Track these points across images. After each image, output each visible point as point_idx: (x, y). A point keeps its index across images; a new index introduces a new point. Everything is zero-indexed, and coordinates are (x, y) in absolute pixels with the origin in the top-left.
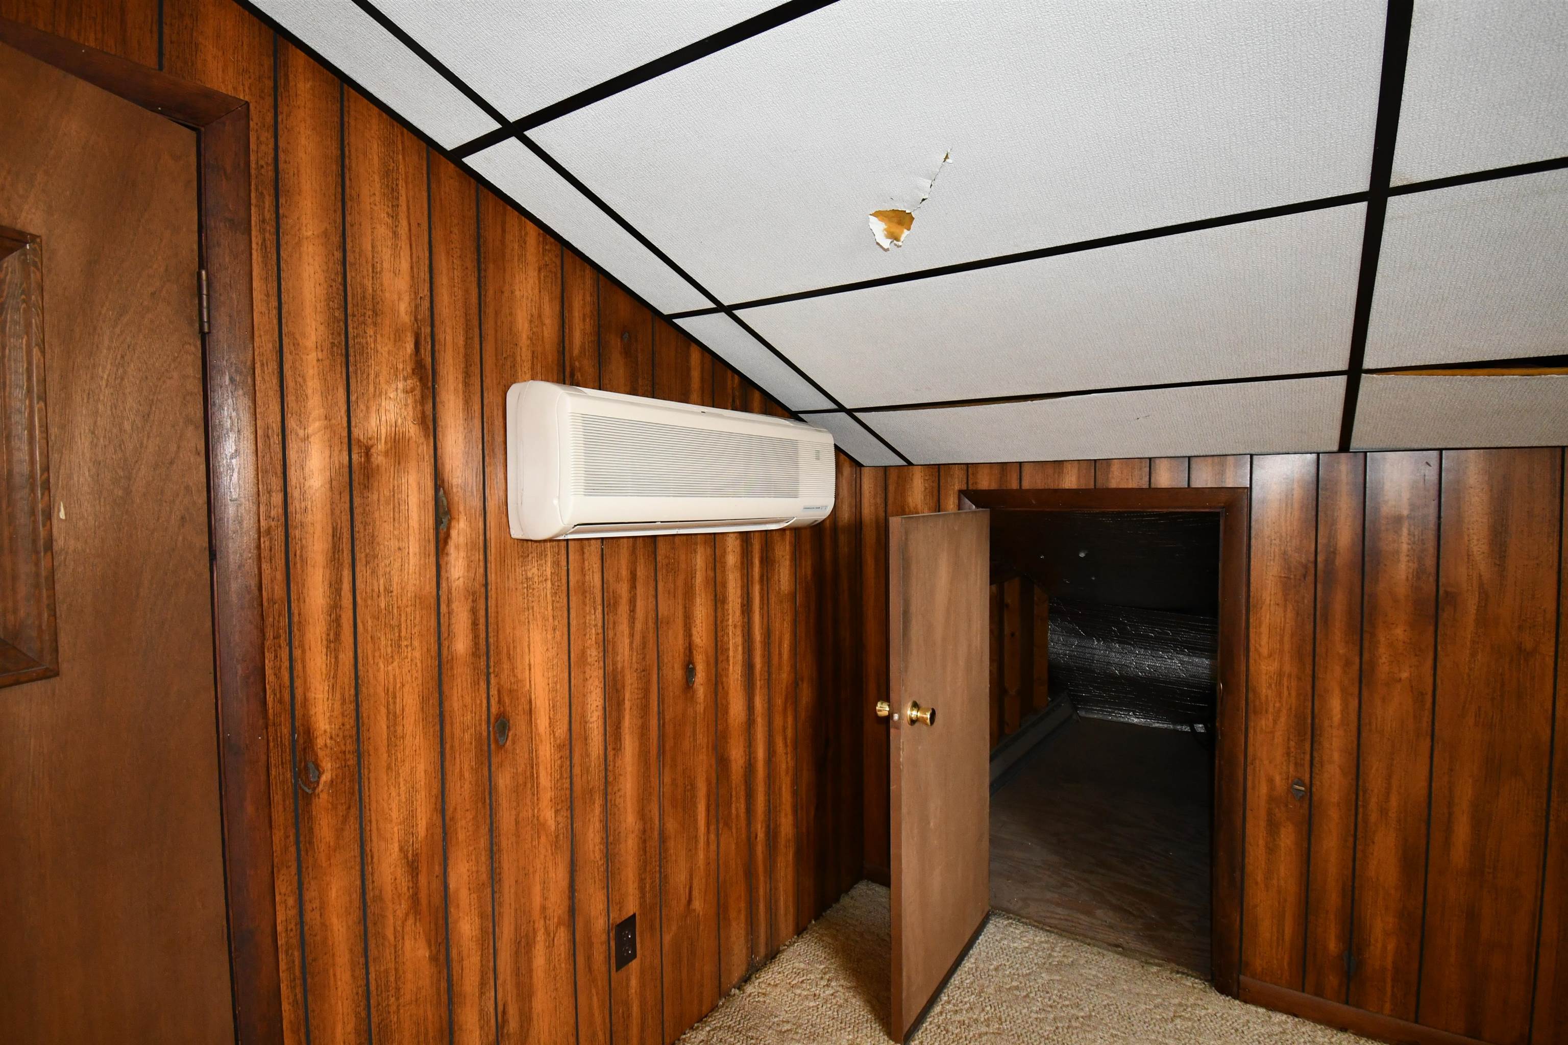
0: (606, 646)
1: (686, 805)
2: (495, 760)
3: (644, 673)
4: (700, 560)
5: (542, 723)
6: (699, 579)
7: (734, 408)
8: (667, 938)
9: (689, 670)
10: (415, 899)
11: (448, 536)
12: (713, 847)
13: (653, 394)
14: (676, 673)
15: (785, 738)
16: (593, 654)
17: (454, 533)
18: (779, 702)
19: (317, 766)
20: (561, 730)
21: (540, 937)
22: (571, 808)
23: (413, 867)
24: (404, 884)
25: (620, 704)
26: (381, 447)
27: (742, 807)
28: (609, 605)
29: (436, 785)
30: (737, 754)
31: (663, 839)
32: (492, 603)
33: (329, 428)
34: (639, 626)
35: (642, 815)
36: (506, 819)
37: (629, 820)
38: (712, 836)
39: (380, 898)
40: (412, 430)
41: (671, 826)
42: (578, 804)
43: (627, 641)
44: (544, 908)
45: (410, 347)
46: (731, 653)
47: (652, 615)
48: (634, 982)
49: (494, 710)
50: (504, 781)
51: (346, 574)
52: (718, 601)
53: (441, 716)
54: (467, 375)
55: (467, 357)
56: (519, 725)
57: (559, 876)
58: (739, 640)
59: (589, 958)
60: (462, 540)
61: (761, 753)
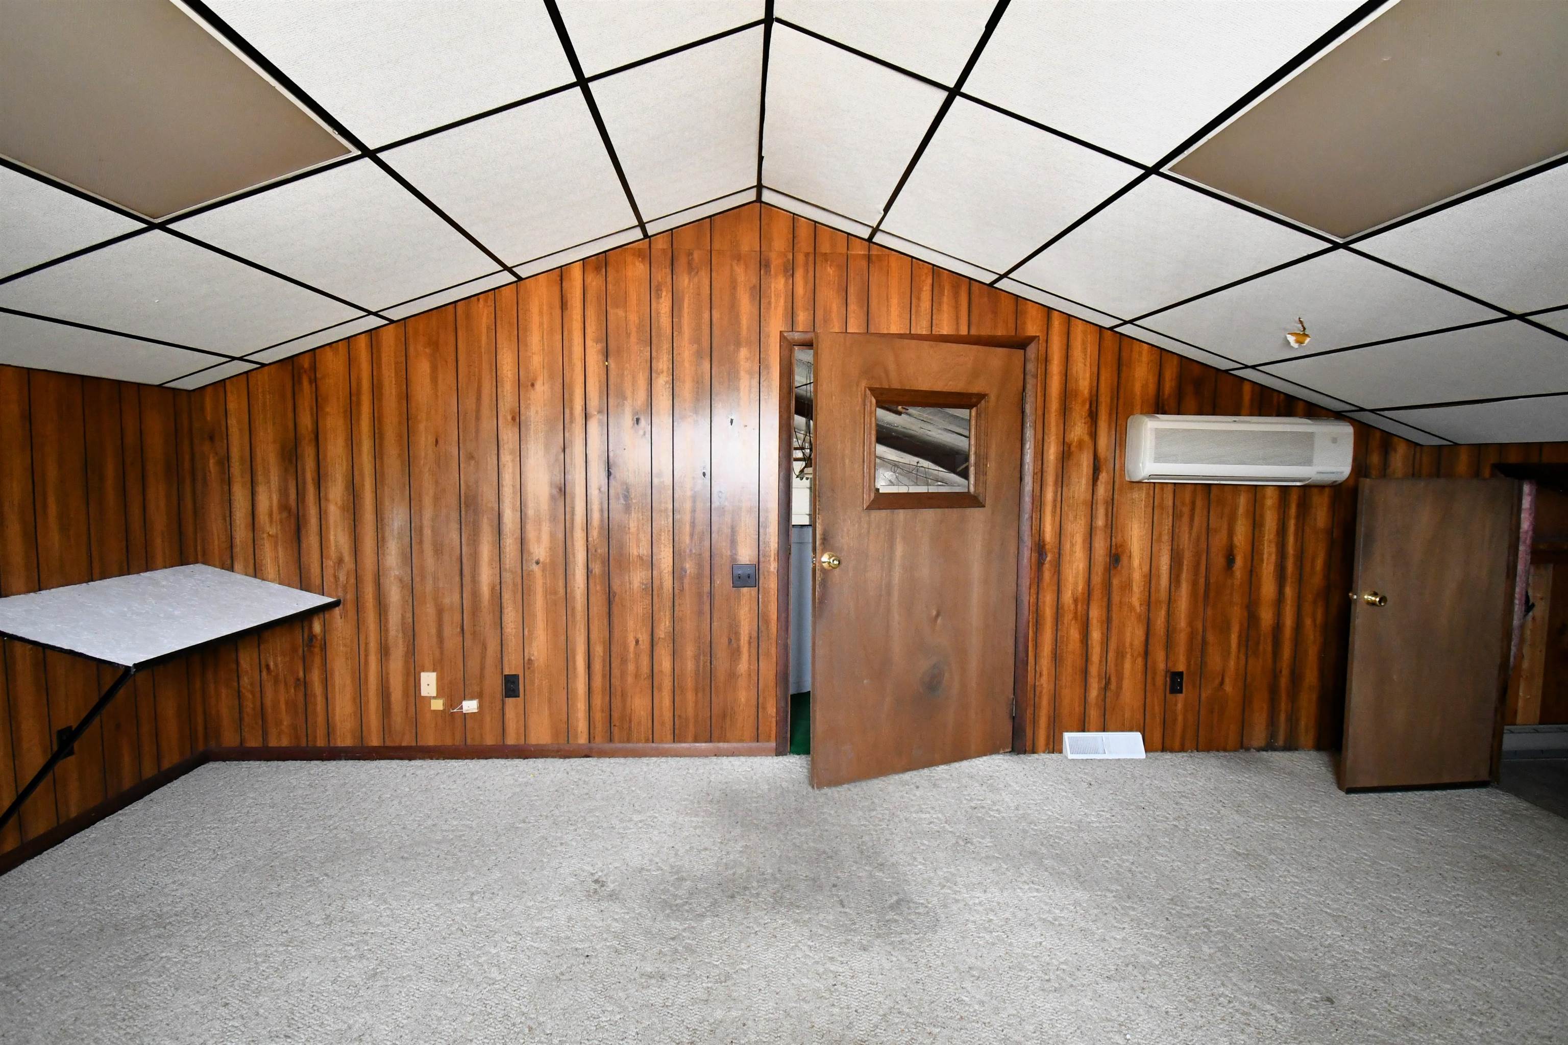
0: (1174, 536)
1: (1224, 629)
2: (1112, 572)
3: (1197, 555)
4: (1243, 501)
5: (1136, 562)
6: (1241, 510)
7: (1278, 415)
8: (1204, 696)
9: (1230, 559)
10: (1076, 613)
11: (1098, 478)
12: (1242, 662)
13: (1214, 413)
14: (1219, 561)
15: (1314, 620)
16: (1166, 538)
17: (1100, 477)
18: (1310, 597)
19: (1046, 554)
20: (1146, 569)
21: (1129, 656)
22: (1149, 605)
23: (1076, 601)
24: (1072, 607)
25: (1180, 565)
26: (1074, 444)
27: (1269, 648)
28: (1176, 516)
29: (1087, 575)
30: (1266, 616)
31: (1204, 642)
32: (1115, 509)
33: (1057, 438)
34: (1195, 530)
35: (1191, 624)
36: (1116, 598)
37: (1182, 623)
38: (1242, 657)
39: (1062, 607)
40: (1086, 438)
41: (1210, 638)
42: (1152, 606)
43: (1187, 536)
44: (1131, 645)
45: (1087, 406)
46: (1265, 556)
47: (1205, 525)
48: (1180, 706)
49: (1113, 551)
50: (1115, 582)
51: (1060, 489)
52: (1256, 524)
53: (1091, 550)
54: (1110, 414)
55: (1111, 410)
56: (1124, 560)
57: (1140, 633)
58: (1273, 549)
59: (1153, 679)
60: (1103, 481)
61: (1289, 622)
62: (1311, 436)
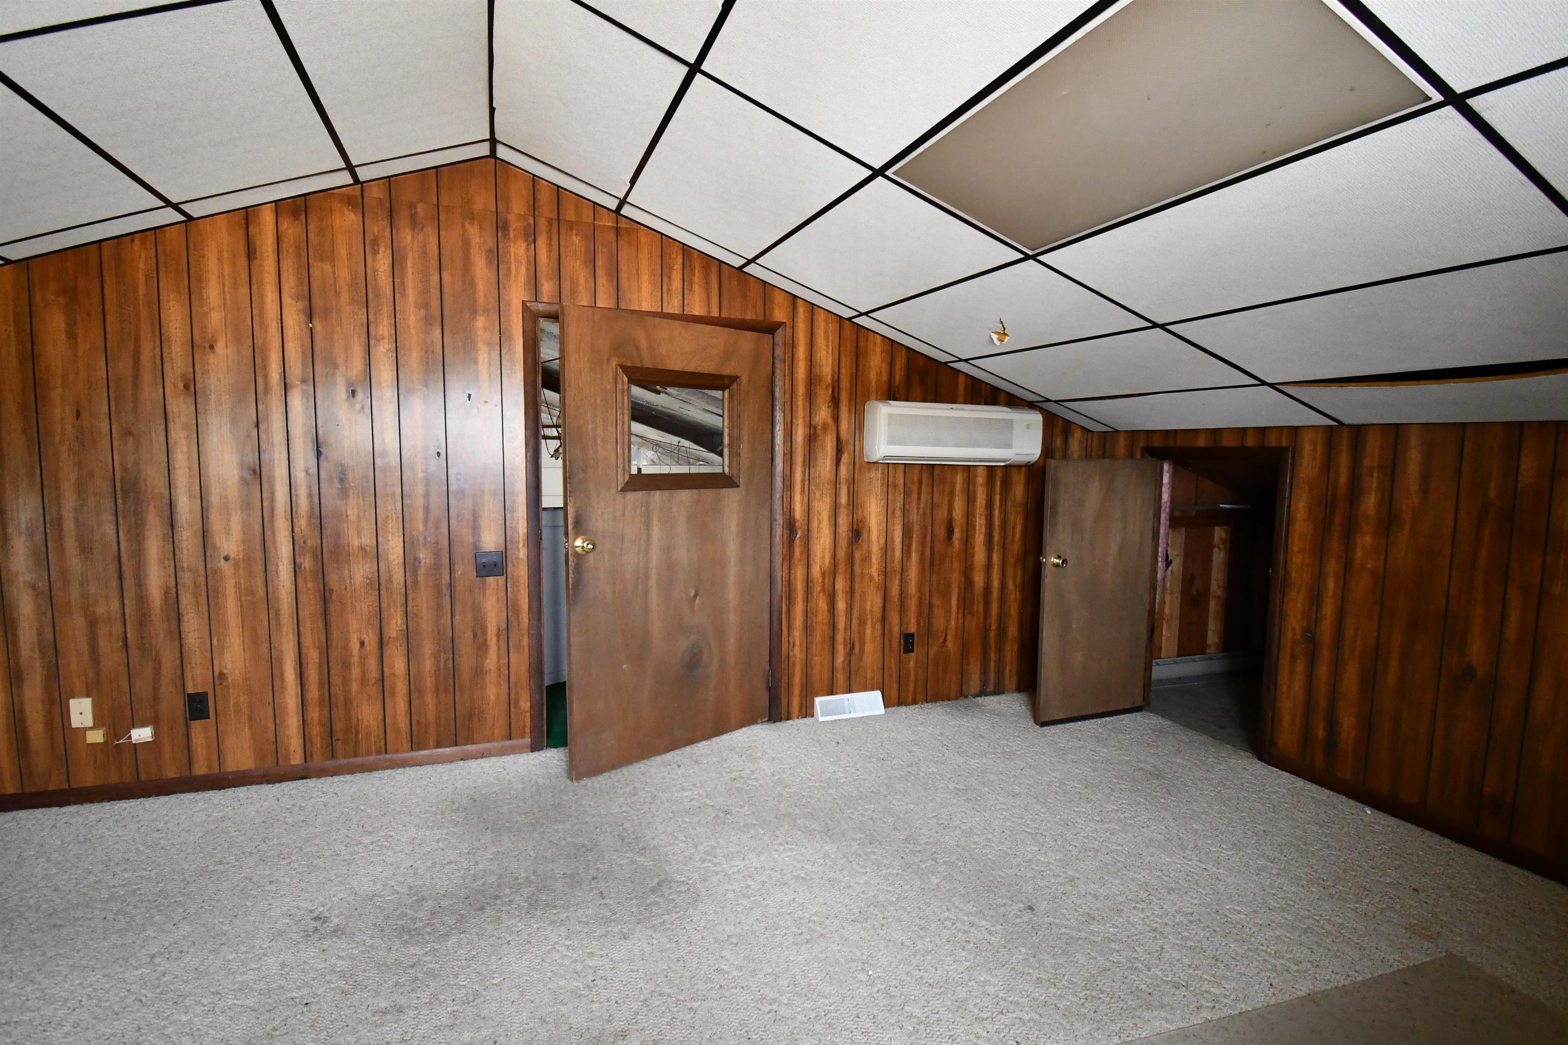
0: (905, 511)
1: (945, 593)
2: (854, 547)
3: (924, 528)
4: (959, 479)
5: (874, 536)
6: (958, 487)
7: (986, 404)
8: (931, 652)
9: (950, 531)
10: (823, 586)
11: (840, 459)
12: (961, 621)
13: (936, 401)
14: (941, 532)
15: (1015, 582)
16: (899, 513)
17: (843, 458)
18: (1011, 560)
19: (796, 531)
20: (882, 542)
21: (869, 622)
22: (885, 575)
23: (823, 575)
24: (820, 580)
25: (911, 538)
26: (819, 427)
27: (981, 608)
28: (907, 493)
29: (832, 550)
30: (979, 580)
31: (931, 606)
32: (855, 486)
33: (804, 421)
34: (922, 505)
35: (920, 590)
36: (857, 570)
37: (913, 589)
38: (961, 616)
39: (813, 581)
40: (830, 421)
41: (936, 601)
42: (888, 575)
43: (916, 511)
44: (871, 612)
45: (830, 391)
46: (977, 528)
47: (930, 501)
48: (912, 664)
49: (855, 527)
50: (857, 555)
51: (807, 469)
52: (970, 499)
53: (835, 524)
54: (850, 400)
55: (851, 394)
56: (865, 535)
57: (879, 601)
58: (983, 522)
59: (890, 642)
60: (845, 461)
61: (996, 584)
62: (1011, 421)
